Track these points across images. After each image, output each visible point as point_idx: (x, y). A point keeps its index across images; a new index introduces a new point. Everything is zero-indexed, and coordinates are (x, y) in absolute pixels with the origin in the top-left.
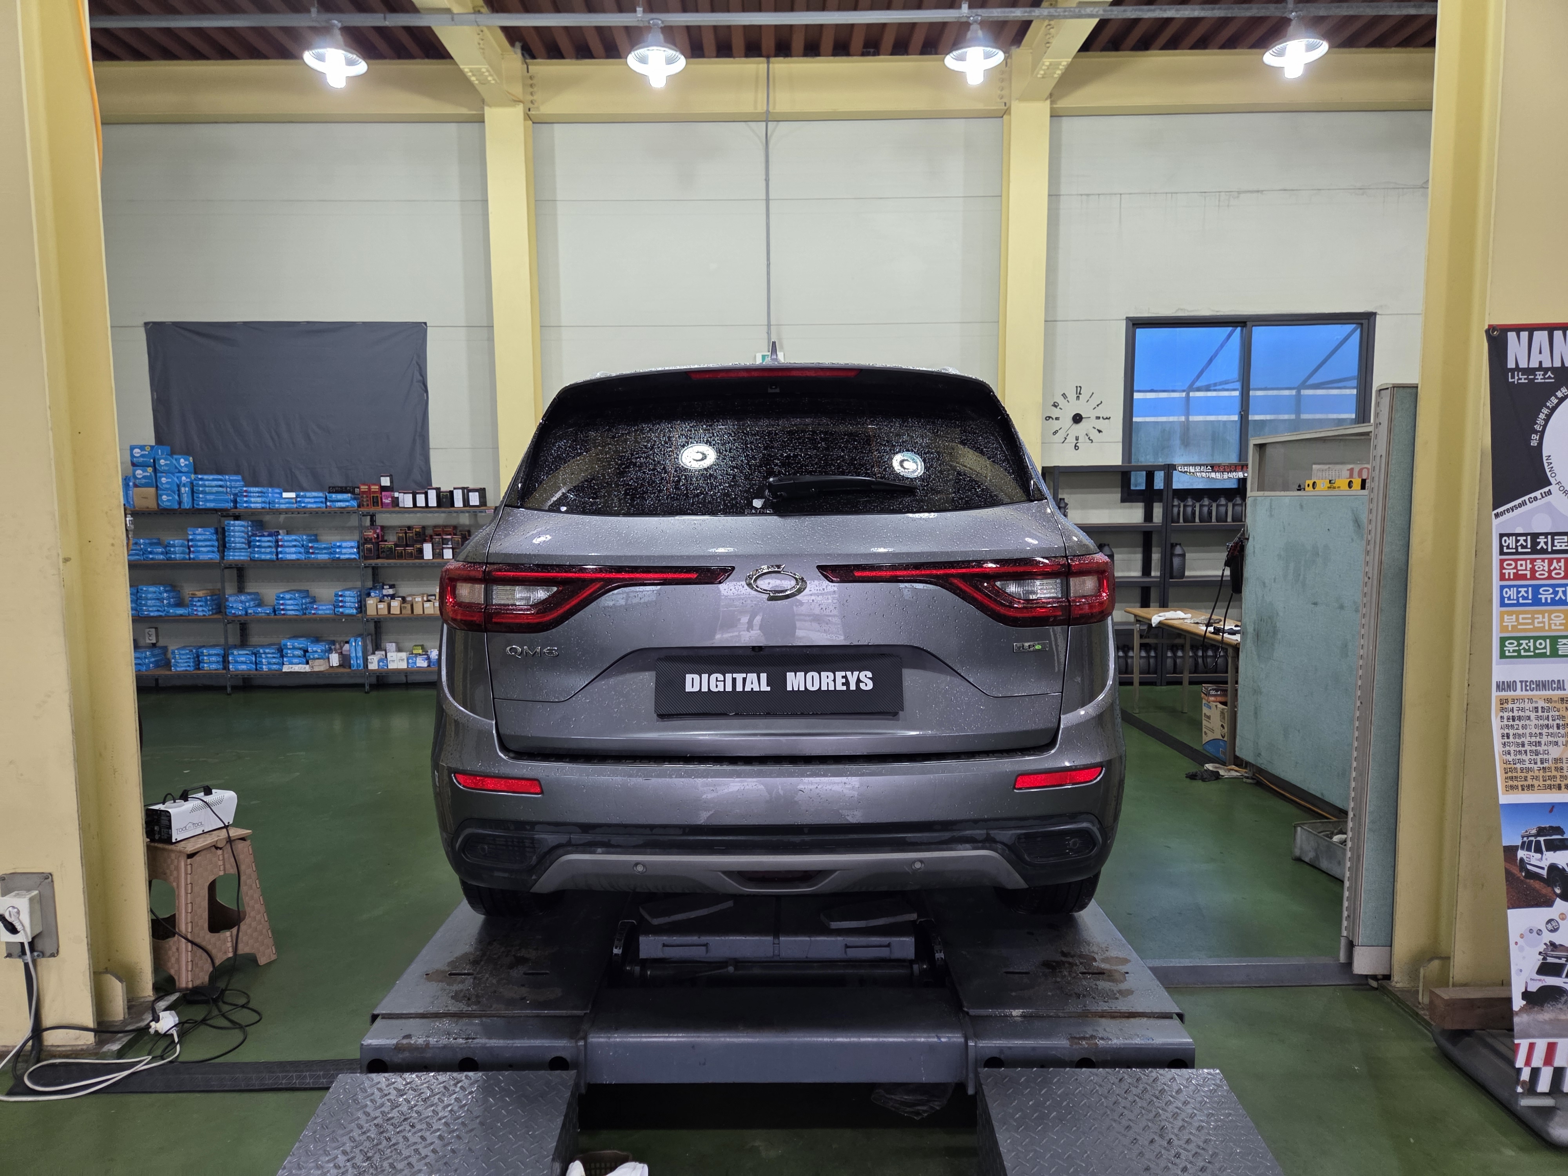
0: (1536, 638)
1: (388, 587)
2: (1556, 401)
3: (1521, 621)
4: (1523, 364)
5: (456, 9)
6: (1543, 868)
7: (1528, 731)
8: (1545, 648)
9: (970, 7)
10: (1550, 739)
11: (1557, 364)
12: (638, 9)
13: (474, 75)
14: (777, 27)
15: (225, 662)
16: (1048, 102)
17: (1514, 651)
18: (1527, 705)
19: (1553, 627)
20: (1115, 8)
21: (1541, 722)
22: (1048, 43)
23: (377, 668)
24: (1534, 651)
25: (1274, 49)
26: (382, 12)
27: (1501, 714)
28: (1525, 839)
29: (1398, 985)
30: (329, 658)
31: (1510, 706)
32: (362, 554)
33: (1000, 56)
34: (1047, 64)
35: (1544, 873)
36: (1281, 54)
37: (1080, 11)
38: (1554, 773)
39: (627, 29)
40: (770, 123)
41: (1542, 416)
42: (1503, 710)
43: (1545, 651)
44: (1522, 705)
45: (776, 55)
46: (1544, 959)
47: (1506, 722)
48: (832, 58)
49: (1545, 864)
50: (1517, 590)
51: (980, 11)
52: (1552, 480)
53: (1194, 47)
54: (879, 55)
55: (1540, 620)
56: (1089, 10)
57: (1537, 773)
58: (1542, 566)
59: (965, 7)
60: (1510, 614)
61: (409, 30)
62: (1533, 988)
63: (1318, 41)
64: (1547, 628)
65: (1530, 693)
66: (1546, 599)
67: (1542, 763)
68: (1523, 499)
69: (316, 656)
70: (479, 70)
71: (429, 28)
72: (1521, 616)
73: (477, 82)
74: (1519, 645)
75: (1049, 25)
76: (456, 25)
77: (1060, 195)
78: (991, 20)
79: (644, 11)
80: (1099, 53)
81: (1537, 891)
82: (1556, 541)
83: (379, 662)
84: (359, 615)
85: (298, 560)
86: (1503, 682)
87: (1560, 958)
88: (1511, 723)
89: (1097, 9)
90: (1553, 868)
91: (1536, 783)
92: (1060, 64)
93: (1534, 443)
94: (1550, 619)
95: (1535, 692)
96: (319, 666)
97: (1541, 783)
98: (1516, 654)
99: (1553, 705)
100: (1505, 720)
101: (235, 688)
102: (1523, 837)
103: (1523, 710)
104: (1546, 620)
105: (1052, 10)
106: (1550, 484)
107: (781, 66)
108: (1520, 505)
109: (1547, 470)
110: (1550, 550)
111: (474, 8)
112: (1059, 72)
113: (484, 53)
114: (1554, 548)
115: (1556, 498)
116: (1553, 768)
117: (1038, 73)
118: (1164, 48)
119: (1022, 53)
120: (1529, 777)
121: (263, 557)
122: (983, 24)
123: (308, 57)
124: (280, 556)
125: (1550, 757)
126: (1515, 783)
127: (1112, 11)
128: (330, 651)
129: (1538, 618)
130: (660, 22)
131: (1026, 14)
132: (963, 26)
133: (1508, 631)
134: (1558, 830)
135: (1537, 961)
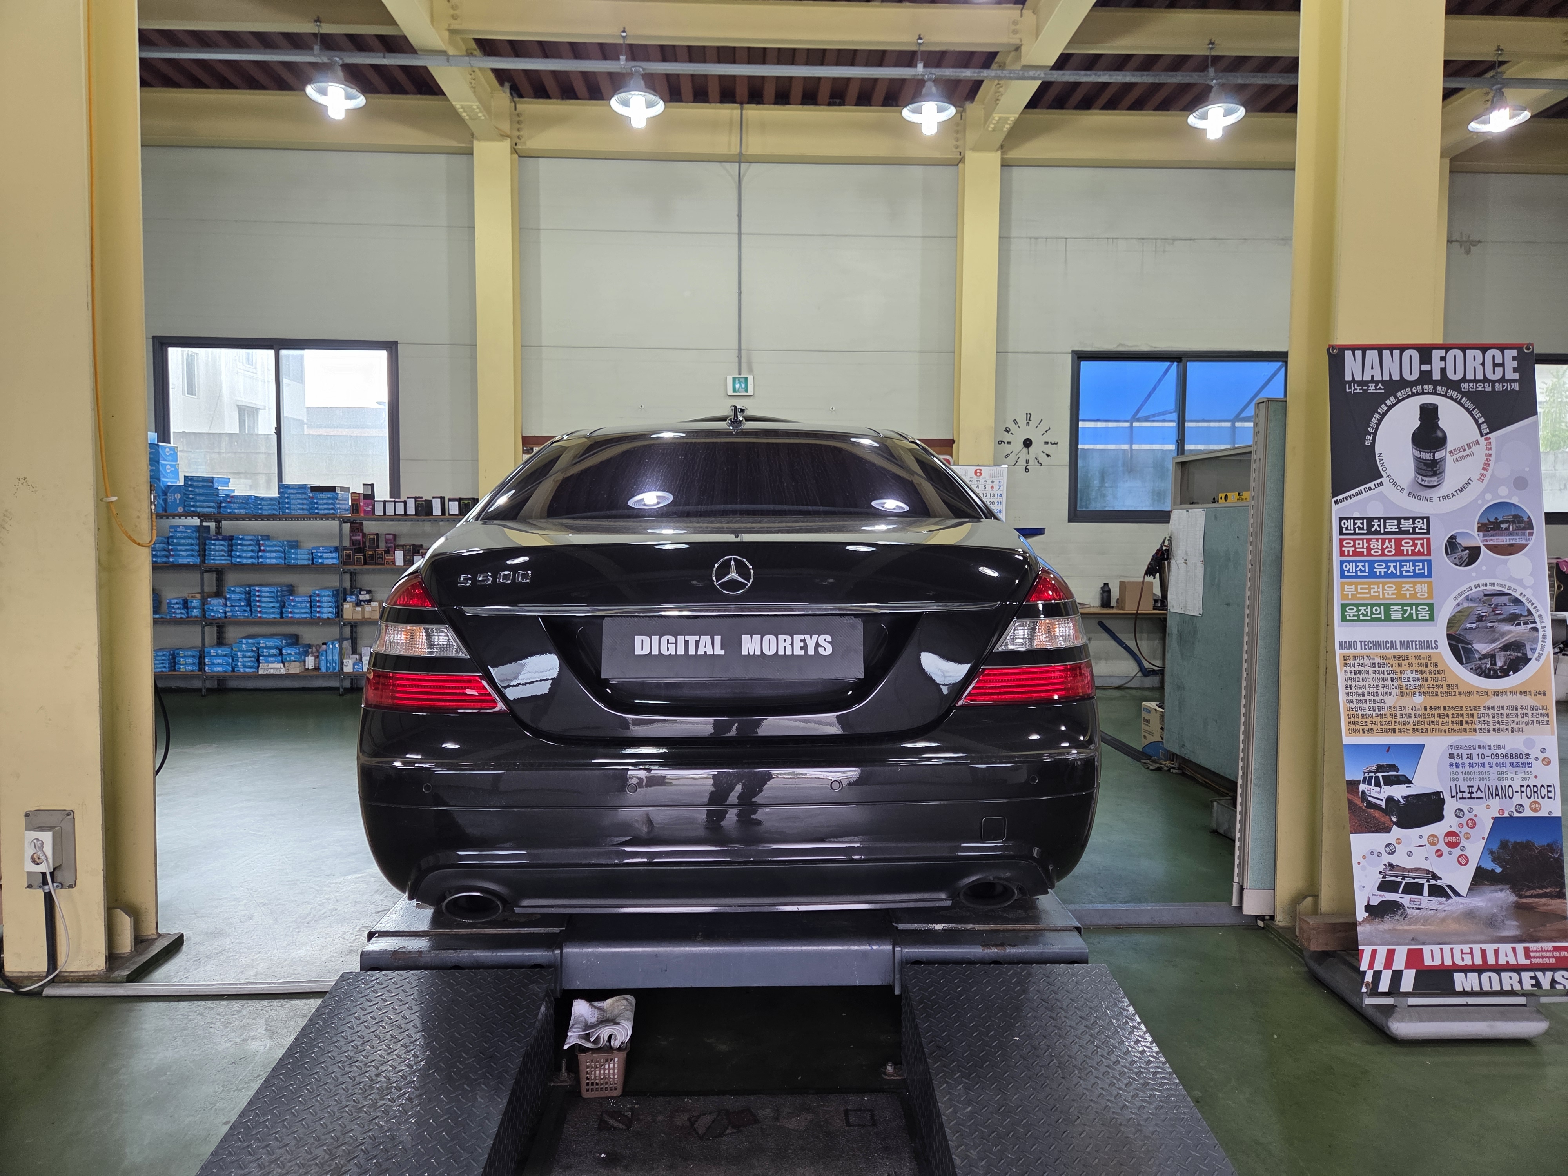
0: (1372, 605)
1: (365, 592)
2: (1386, 408)
3: (1359, 591)
4: (1358, 378)
5: (451, 52)
6: (1382, 800)
7: (1367, 683)
8: (1380, 613)
9: (925, 66)
10: (1386, 690)
11: (1386, 378)
12: (621, 57)
13: (465, 111)
14: (750, 77)
15: (201, 664)
16: (999, 153)
17: (1354, 616)
18: (1366, 662)
19: (1387, 596)
20: (1054, 72)
21: (1378, 676)
22: (998, 100)
23: (352, 671)
24: (1371, 616)
25: (1197, 113)
26: (380, 52)
27: (1345, 668)
28: (1366, 775)
29: (1280, 924)
30: (305, 661)
31: (1352, 662)
32: (341, 559)
33: (952, 111)
34: (997, 118)
35: (1383, 804)
36: (1204, 117)
37: (1023, 74)
38: (1389, 719)
39: (611, 75)
40: (742, 164)
41: (1374, 420)
42: (1345, 665)
43: (1380, 616)
44: (1362, 661)
45: (748, 103)
46: (1383, 877)
47: (1349, 676)
48: (801, 107)
49: (1383, 796)
50: (1356, 565)
51: (934, 70)
52: (1383, 473)
53: (1131, 108)
54: (844, 105)
55: (1376, 590)
56: (1031, 73)
57: (1375, 719)
58: (1376, 545)
59: (920, 66)
60: (1350, 584)
61: (404, 68)
62: (1375, 902)
63: (1237, 106)
64: (1381, 597)
65: (1368, 651)
66: (1380, 572)
67: (1380, 711)
68: (1359, 489)
69: (293, 658)
70: (471, 106)
71: (425, 68)
72: (1359, 587)
73: (467, 118)
74: (1359, 610)
75: (999, 84)
76: (451, 66)
77: (1010, 238)
78: (944, 78)
79: (627, 60)
80: (1045, 111)
81: (1377, 819)
82: (1387, 524)
83: (354, 665)
84: (337, 619)
85: (278, 564)
86: (1345, 642)
87: (1397, 877)
88: (1353, 676)
89: (1038, 73)
90: (1390, 800)
91: (1374, 727)
92: (1008, 119)
93: (1368, 443)
94: (1384, 589)
95: (1372, 651)
96: (295, 669)
97: (1379, 727)
98: (1356, 618)
99: (1388, 661)
100: (1349, 674)
101: (210, 690)
102: (1364, 773)
103: (1362, 665)
104: (1380, 590)
105: (999, 72)
106: (1382, 477)
107: (753, 112)
108: (1357, 494)
109: (1379, 466)
110: (1382, 532)
111: (467, 50)
112: (1008, 126)
113: (474, 92)
114: (1386, 530)
115: (1387, 488)
116: (1389, 715)
117: (989, 127)
118: (1104, 108)
119: (974, 109)
120: (1368, 723)
121: (245, 561)
122: (935, 81)
123: (310, 90)
124: (260, 560)
125: (1386, 706)
126: (1357, 727)
127: (1052, 74)
128: (307, 654)
129: (1374, 588)
130: (641, 70)
131: (975, 75)
132: (920, 83)
133: (1349, 599)
134: (1394, 768)
135: (1379, 879)
